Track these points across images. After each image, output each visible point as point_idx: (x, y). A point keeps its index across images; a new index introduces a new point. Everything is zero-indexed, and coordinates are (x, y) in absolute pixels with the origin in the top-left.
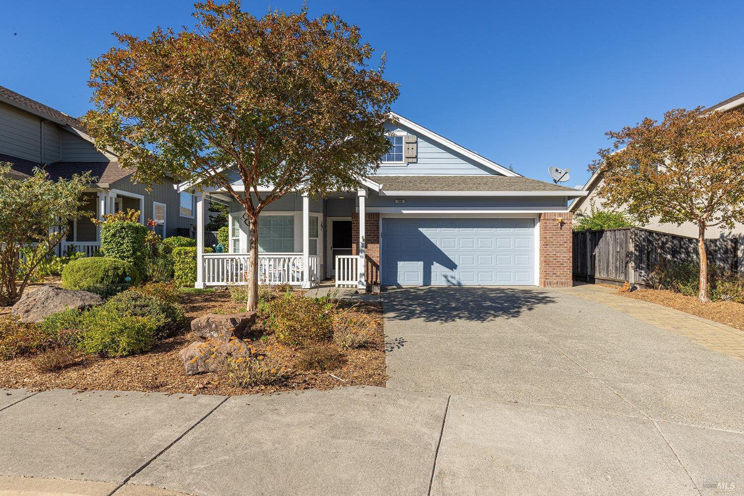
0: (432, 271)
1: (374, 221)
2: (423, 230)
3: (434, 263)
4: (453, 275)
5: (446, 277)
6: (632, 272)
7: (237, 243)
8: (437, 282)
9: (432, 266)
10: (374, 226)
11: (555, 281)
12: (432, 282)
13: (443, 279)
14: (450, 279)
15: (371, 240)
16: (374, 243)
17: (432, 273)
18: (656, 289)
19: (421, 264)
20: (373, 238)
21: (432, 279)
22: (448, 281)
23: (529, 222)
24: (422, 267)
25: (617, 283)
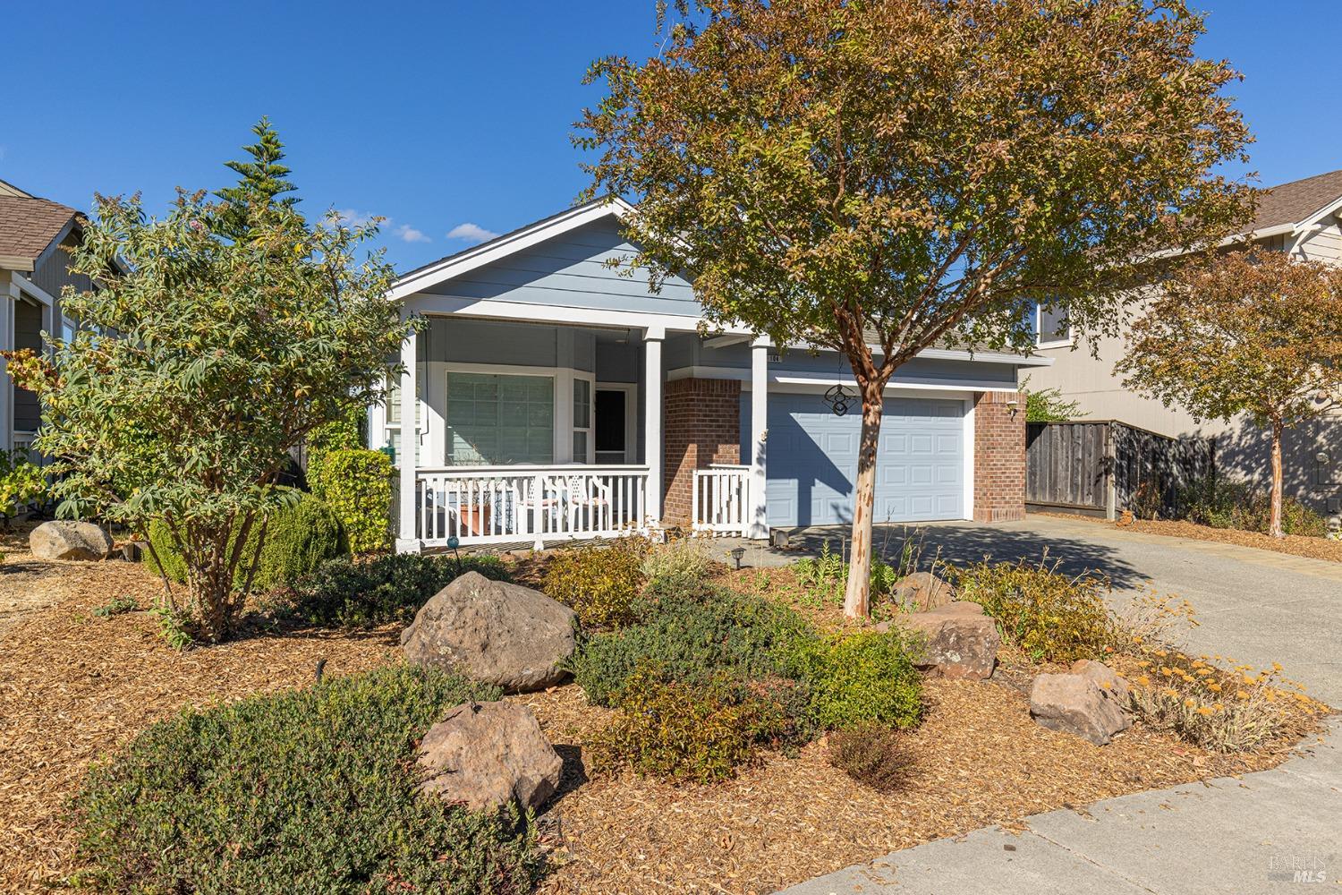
0: (813, 497)
1: (730, 396)
2: (798, 417)
3: (817, 481)
4: (847, 505)
5: (836, 508)
6: (1113, 492)
7: (396, 438)
8: (822, 518)
9: (813, 488)
10: (730, 406)
11: (1004, 511)
12: (813, 519)
13: (833, 512)
14: (843, 512)
15: (725, 436)
16: (731, 443)
17: (813, 502)
18: (1151, 519)
19: (794, 483)
20: (728, 431)
21: (813, 514)
22: (840, 516)
23: (954, 407)
24: (797, 490)
25: (1077, 511)
